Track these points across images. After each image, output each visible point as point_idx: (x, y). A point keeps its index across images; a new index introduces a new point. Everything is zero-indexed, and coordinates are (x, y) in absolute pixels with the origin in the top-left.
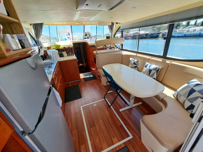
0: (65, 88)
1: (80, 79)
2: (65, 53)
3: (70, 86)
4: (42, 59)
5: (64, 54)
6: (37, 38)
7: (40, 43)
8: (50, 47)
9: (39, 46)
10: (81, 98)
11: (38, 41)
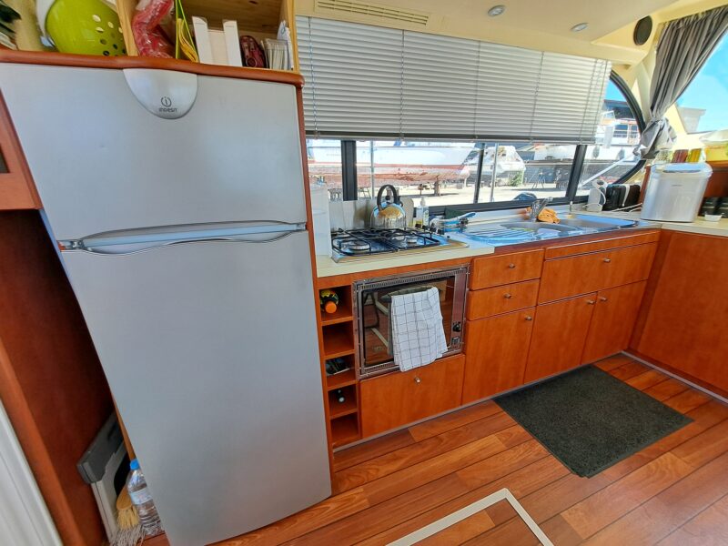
0: (589, 368)
6: (652, 108)
7: (661, 130)
8: (697, 152)
9: (642, 147)
10: (581, 475)
11: (654, 124)
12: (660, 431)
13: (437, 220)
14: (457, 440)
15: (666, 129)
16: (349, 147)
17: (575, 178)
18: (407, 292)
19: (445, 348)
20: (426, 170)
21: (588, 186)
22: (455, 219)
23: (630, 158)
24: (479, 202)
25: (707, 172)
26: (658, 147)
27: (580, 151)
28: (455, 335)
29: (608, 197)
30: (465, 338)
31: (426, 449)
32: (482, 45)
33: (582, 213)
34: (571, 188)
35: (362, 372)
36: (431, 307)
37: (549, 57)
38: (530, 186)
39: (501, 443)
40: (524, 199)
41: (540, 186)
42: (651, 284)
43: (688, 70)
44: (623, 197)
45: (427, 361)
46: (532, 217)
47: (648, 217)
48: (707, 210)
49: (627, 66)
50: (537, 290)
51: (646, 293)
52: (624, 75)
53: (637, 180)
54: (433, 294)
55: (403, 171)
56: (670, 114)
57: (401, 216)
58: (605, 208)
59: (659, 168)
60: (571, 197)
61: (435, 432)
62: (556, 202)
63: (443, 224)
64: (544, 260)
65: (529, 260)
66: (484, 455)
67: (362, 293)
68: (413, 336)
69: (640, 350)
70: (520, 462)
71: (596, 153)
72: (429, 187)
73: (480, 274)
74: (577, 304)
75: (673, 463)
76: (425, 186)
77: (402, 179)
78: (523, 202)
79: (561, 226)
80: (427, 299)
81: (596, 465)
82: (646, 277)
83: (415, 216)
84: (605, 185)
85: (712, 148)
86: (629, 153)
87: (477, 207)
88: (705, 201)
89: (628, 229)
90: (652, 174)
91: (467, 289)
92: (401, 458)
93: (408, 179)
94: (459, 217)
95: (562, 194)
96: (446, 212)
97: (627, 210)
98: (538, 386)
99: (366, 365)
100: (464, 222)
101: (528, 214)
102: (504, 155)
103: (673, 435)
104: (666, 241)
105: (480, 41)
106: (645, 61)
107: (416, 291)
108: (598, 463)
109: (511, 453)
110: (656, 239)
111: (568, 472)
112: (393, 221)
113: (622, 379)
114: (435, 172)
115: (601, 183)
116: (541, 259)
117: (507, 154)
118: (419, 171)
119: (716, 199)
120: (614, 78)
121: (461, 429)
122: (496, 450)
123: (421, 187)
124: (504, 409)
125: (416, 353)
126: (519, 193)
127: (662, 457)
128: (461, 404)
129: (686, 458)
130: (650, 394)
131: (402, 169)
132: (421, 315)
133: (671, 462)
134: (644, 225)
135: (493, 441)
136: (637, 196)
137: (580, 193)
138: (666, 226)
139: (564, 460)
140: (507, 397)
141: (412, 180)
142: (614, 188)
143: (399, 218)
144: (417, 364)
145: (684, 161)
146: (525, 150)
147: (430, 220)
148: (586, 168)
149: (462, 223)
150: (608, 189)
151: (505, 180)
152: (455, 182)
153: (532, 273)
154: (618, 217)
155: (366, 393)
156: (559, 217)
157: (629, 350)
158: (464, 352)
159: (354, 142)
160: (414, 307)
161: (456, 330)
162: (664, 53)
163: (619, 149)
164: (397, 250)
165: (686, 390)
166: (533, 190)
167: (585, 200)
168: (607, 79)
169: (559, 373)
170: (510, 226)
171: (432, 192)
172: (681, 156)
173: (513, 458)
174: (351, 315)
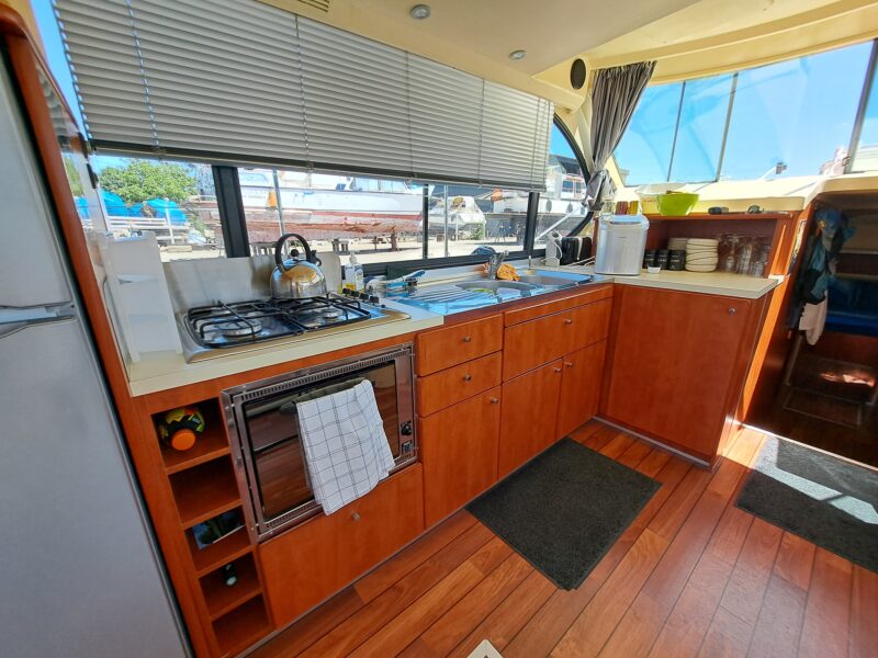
0: (564, 442)
1: (711, 456)
2: (701, 251)
3: (605, 452)
4: (558, 256)
5: (695, 256)
6: (594, 158)
7: (604, 180)
8: (635, 204)
9: (589, 198)
10: (568, 588)
11: (597, 175)
12: (637, 504)
13: (376, 282)
14: (422, 583)
15: (607, 180)
16: (226, 176)
17: (531, 229)
18: (325, 394)
19: (390, 464)
20: (378, 220)
21: (544, 240)
22: (400, 280)
23: (579, 212)
24: (429, 257)
25: (645, 224)
26: (603, 199)
27: (533, 201)
28: (405, 440)
29: (564, 250)
30: (419, 441)
31: (378, 613)
32: (410, 57)
33: (542, 268)
34: (528, 242)
35: (260, 529)
36: (362, 412)
37: (490, 86)
38: (493, 240)
39: (477, 570)
40: (482, 253)
41: (501, 240)
42: (611, 341)
43: (619, 122)
44: (576, 250)
45: (364, 489)
46: (490, 274)
47: (602, 270)
48: (649, 262)
49: (568, 111)
50: (500, 365)
51: (607, 351)
52: (567, 121)
53: (588, 232)
54: (364, 389)
55: (351, 220)
56: (609, 165)
57: (316, 279)
58: (562, 263)
59: (607, 219)
60: (529, 252)
61: (393, 578)
62: (513, 256)
63: (385, 286)
64: (505, 327)
65: (488, 330)
66: (457, 596)
67: (243, 406)
68: (339, 458)
69: (609, 413)
70: (500, 592)
71: (549, 206)
72: (385, 240)
73: (428, 353)
74: (545, 374)
75: (652, 540)
76: (381, 240)
77: (350, 230)
78: (481, 258)
79: (520, 283)
80: (355, 399)
81: (583, 568)
82: (606, 335)
83: (344, 278)
84: (560, 238)
85: (646, 200)
86: (577, 206)
87: (427, 264)
88: (647, 252)
89: (585, 284)
90: (600, 225)
91: (415, 376)
92: (343, 638)
93: (357, 230)
94: (405, 277)
95: (520, 248)
96: (389, 270)
97: (582, 264)
98: (515, 477)
99: (267, 516)
100: (412, 283)
101: (487, 271)
102: (464, 206)
103: (647, 506)
104: (619, 295)
105: (407, 52)
106: (583, 107)
107: (339, 390)
108: (584, 565)
109: (489, 583)
110: (611, 295)
111: (554, 587)
112: (305, 287)
113: (595, 449)
114: (390, 222)
115: (556, 235)
116: (500, 327)
117: (467, 205)
118: (372, 221)
119: (653, 252)
120: (557, 121)
121: (427, 564)
122: (472, 583)
123: (376, 241)
124: (480, 519)
125: (347, 481)
126: (477, 247)
127: (641, 537)
128: (425, 528)
129: (663, 530)
130: (622, 461)
131: (349, 218)
132: (347, 425)
133: (651, 538)
134: (599, 279)
135: (468, 570)
136: (589, 248)
137: (537, 247)
138: (619, 280)
139: (549, 574)
140: (482, 499)
141: (363, 231)
142: (568, 241)
143: (314, 281)
144: (349, 497)
145: (626, 213)
146: (481, 198)
147: (366, 282)
148: (540, 219)
149: (410, 284)
150: (563, 241)
151: (467, 234)
152: (414, 234)
153: (493, 344)
154: (575, 272)
155: (270, 562)
156: (519, 274)
157: (599, 415)
158: (420, 460)
159: (234, 171)
160: (336, 415)
161: (406, 433)
162: (599, 104)
163: (567, 203)
164: (301, 332)
165: (651, 451)
166: (494, 244)
167: (542, 253)
168: (551, 122)
169: (535, 456)
170: (465, 286)
171: (389, 246)
172: (623, 208)
173: (492, 587)
174: (227, 445)
